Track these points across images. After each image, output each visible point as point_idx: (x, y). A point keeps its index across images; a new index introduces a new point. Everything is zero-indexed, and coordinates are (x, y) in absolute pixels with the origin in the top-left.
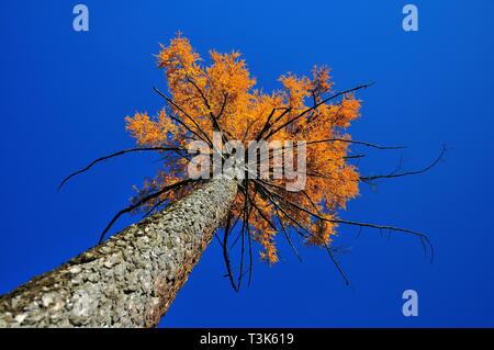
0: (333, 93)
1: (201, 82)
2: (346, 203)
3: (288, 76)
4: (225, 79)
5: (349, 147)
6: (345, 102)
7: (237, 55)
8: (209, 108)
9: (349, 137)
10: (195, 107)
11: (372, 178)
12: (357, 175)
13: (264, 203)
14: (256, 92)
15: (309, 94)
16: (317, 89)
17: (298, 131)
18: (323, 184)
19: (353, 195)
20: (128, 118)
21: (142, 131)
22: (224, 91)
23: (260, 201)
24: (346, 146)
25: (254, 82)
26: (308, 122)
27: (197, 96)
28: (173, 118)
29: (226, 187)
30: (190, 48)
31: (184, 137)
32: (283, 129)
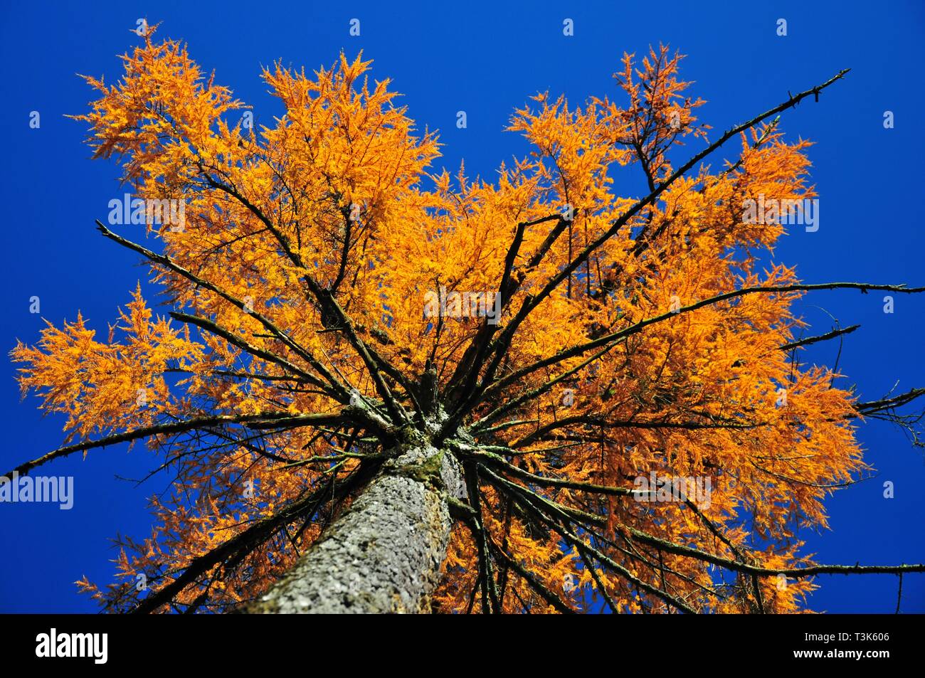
0: (705, 136)
1: (255, 179)
2: (827, 502)
3: (537, 108)
4: (331, 155)
5: (796, 308)
6: (752, 159)
7: (359, 67)
8: (296, 260)
9: (788, 275)
10: (249, 268)
11: (901, 401)
12: (844, 400)
13: (544, 554)
14: (443, 180)
15: (622, 156)
16: (646, 133)
17: (609, 285)
18: (733, 448)
19: (842, 470)
20: (22, 352)
21: (76, 385)
22: (336, 197)
23: (527, 549)
24: (782, 306)
25: (433, 149)
26: (638, 250)
27: (248, 231)
28: (179, 319)
29: (413, 519)
30: (194, 73)
31: (228, 376)
32: (561, 288)
